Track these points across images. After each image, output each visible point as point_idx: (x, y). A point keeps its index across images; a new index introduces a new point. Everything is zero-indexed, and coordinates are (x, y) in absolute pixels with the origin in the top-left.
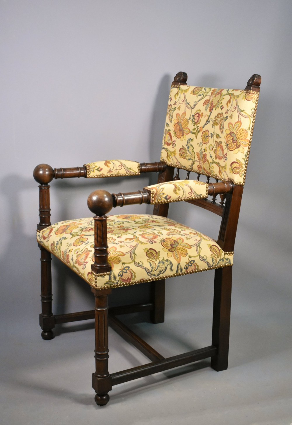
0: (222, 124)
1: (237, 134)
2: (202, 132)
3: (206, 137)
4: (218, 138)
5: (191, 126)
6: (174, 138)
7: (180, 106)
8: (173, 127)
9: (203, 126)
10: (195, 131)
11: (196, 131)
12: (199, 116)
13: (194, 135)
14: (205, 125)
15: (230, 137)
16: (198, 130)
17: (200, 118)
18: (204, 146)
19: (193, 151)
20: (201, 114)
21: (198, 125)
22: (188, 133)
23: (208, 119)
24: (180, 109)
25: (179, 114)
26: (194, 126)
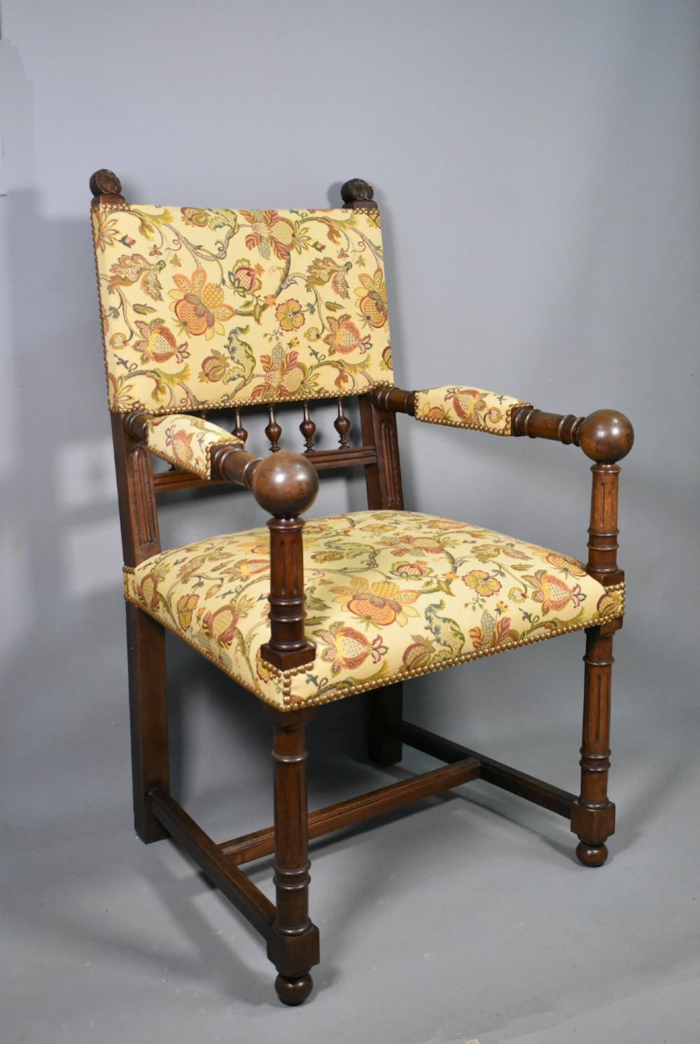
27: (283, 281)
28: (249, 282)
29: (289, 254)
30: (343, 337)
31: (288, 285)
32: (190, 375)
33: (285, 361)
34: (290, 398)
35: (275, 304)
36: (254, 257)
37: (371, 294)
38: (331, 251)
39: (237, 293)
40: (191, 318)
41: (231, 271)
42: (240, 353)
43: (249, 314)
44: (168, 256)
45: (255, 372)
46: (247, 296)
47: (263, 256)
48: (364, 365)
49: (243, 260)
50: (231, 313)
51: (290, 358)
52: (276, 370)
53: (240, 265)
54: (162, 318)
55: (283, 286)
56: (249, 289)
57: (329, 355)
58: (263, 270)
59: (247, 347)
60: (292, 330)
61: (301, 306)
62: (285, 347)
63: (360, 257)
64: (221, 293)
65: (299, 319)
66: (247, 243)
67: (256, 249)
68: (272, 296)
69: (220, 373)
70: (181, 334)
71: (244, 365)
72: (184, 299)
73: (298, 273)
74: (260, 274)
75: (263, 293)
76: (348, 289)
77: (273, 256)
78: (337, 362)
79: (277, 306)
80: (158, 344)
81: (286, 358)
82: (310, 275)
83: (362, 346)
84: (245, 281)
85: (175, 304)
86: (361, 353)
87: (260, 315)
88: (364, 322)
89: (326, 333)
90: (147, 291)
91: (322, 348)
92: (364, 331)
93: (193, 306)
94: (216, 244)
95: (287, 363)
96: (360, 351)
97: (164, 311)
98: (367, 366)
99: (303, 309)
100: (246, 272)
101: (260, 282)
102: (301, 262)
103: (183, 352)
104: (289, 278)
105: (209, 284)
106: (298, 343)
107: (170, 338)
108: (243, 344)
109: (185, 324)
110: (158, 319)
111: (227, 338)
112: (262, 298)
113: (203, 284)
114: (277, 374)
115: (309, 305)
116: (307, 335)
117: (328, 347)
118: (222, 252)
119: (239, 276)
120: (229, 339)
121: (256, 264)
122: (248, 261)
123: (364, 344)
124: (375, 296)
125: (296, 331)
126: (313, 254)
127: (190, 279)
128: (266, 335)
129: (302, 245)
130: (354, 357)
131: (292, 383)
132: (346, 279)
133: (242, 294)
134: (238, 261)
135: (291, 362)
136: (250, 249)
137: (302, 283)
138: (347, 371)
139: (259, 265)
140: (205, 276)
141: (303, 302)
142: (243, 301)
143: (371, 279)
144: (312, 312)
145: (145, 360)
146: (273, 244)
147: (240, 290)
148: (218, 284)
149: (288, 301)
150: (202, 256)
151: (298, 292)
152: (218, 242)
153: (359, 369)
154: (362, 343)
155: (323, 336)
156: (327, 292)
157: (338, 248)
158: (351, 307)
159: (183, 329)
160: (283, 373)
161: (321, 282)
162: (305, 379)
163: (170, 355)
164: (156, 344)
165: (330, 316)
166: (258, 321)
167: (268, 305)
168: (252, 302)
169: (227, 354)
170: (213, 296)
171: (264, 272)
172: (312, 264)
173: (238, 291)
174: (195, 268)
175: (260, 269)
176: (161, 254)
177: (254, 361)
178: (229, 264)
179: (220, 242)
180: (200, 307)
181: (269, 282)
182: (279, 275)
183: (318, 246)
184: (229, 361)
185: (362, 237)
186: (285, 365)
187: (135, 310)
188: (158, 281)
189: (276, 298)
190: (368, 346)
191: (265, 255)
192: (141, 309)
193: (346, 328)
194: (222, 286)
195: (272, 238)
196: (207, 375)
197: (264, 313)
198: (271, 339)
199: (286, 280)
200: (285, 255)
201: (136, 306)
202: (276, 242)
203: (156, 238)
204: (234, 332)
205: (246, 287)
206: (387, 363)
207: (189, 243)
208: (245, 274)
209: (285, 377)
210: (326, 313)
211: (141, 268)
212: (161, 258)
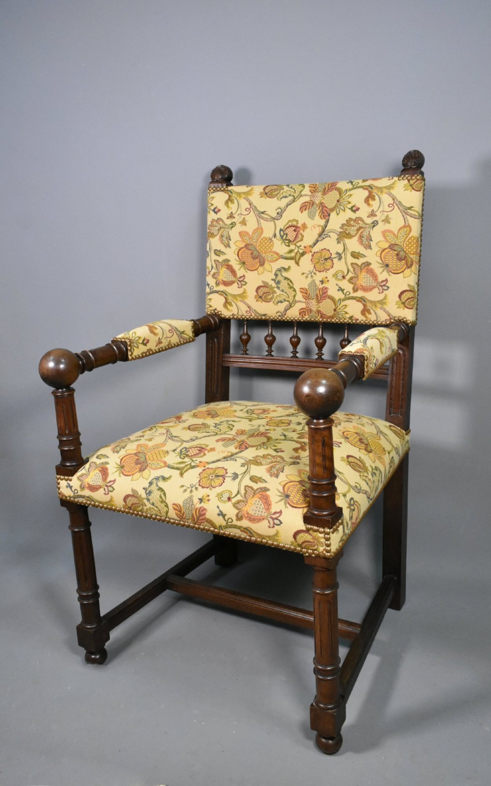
0: (365, 234)
1: (405, 245)
2: (311, 254)
3: (324, 261)
4: (358, 258)
5: (280, 248)
6: (240, 272)
7: (244, 218)
8: (236, 253)
9: (311, 243)
10: (293, 254)
11: (296, 253)
12: (297, 230)
13: (293, 262)
14: (317, 241)
15: (391, 252)
16: (301, 251)
17: (301, 232)
18: (319, 276)
19: (291, 288)
20: (300, 225)
21: (298, 244)
22: (277, 260)
23: (323, 231)
24: (247, 223)
25: (247, 233)
26: (289, 246)
27: (320, 235)
28: (294, 236)
29: (329, 215)
30: (364, 279)
31: (324, 238)
32: (248, 296)
33: (318, 293)
34: (331, 320)
35: (311, 252)
36: (303, 218)
37: (392, 247)
38: (364, 212)
39: (283, 244)
40: (249, 260)
41: (282, 228)
42: (284, 284)
43: (291, 258)
44: (239, 219)
45: (297, 298)
46: (291, 245)
47: (310, 217)
48: (382, 302)
49: (294, 220)
50: (278, 257)
51: (322, 291)
52: (313, 299)
53: (290, 224)
54: (229, 259)
55: (320, 239)
56: (293, 241)
57: (353, 292)
58: (306, 228)
59: (289, 281)
60: (323, 271)
61: (331, 254)
62: (318, 283)
63: (387, 216)
64: (272, 243)
65: (329, 263)
66: (300, 209)
67: (306, 213)
68: (310, 246)
69: (269, 297)
70: (241, 269)
71: (288, 293)
72: (244, 247)
73: (332, 230)
74: (304, 231)
75: (303, 244)
76: (371, 242)
77: (317, 217)
78: (360, 298)
79: (313, 253)
80: (225, 275)
81: (319, 292)
82: (342, 230)
83: (380, 288)
84: (291, 235)
85: (238, 250)
86: (379, 293)
87: (299, 259)
88: (382, 269)
89: (350, 275)
90: (222, 242)
91: (348, 287)
92: (382, 276)
93: (251, 251)
94: (276, 210)
95: (320, 295)
96: (379, 291)
97: (231, 255)
98: (385, 303)
99: (333, 256)
100: (294, 228)
101: (303, 236)
102: (336, 221)
103: (242, 281)
104: (325, 233)
105: (264, 237)
106: (328, 281)
107: (233, 272)
108: (286, 278)
109: (244, 263)
110: (226, 259)
111: (274, 274)
112: (302, 247)
113: (260, 237)
114: (314, 302)
115: (337, 253)
116: (335, 275)
117: (352, 286)
118: (279, 216)
119: (287, 232)
120: (275, 275)
121: (303, 223)
122: (297, 221)
123: (382, 286)
124: (396, 248)
125: (326, 272)
126: (349, 214)
127: (251, 234)
128: (303, 274)
129: (342, 208)
130: (373, 296)
131: (327, 309)
132: (371, 234)
133: (288, 244)
134: (289, 221)
135: (323, 295)
136: (302, 212)
137: (334, 236)
138: (369, 305)
139: (304, 224)
140: (262, 232)
141: (333, 251)
142: (288, 249)
143: (395, 235)
144: (340, 259)
145: (217, 284)
146: (321, 208)
147: (286, 241)
148: (271, 237)
149: (322, 250)
150: (263, 218)
151: (331, 244)
152: (278, 208)
153: (379, 306)
154: (380, 286)
155: (348, 277)
156: (353, 244)
157: (370, 209)
158: (372, 257)
159: (242, 266)
160: (318, 302)
161: (349, 236)
162: (336, 308)
163: (233, 282)
164: (224, 274)
165: (354, 262)
166: (297, 263)
167: (306, 253)
168: (294, 250)
169: (274, 285)
170: (266, 245)
171: (307, 229)
172: (345, 222)
173: (284, 242)
174: (256, 226)
175: (304, 226)
176: (234, 218)
177: (295, 290)
178: (281, 224)
179: (280, 208)
180: (255, 253)
181: (309, 237)
182: (318, 230)
183: (354, 209)
184: (276, 289)
185: (393, 200)
186: (319, 296)
187: (215, 253)
188: (229, 236)
189: (312, 247)
190: (385, 288)
191: (312, 217)
192: (218, 253)
193: (367, 272)
194: (273, 239)
195: (321, 203)
196: (261, 297)
197: (302, 258)
198: (307, 277)
199: (322, 235)
200: (326, 216)
201: (216, 251)
202: (323, 206)
203: (233, 207)
204: (279, 270)
205: (291, 239)
206: (403, 303)
207: (257, 210)
208: (292, 230)
209: (320, 305)
210: (350, 260)
211: (220, 227)
212: (234, 220)
